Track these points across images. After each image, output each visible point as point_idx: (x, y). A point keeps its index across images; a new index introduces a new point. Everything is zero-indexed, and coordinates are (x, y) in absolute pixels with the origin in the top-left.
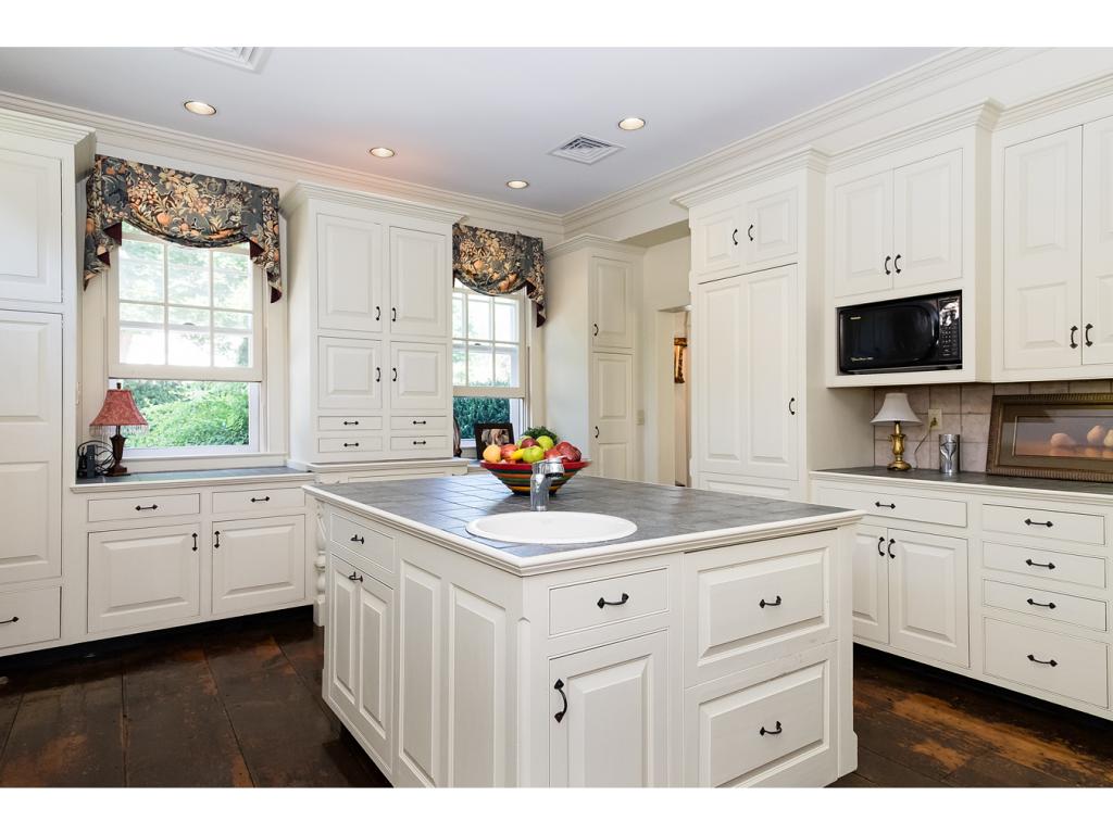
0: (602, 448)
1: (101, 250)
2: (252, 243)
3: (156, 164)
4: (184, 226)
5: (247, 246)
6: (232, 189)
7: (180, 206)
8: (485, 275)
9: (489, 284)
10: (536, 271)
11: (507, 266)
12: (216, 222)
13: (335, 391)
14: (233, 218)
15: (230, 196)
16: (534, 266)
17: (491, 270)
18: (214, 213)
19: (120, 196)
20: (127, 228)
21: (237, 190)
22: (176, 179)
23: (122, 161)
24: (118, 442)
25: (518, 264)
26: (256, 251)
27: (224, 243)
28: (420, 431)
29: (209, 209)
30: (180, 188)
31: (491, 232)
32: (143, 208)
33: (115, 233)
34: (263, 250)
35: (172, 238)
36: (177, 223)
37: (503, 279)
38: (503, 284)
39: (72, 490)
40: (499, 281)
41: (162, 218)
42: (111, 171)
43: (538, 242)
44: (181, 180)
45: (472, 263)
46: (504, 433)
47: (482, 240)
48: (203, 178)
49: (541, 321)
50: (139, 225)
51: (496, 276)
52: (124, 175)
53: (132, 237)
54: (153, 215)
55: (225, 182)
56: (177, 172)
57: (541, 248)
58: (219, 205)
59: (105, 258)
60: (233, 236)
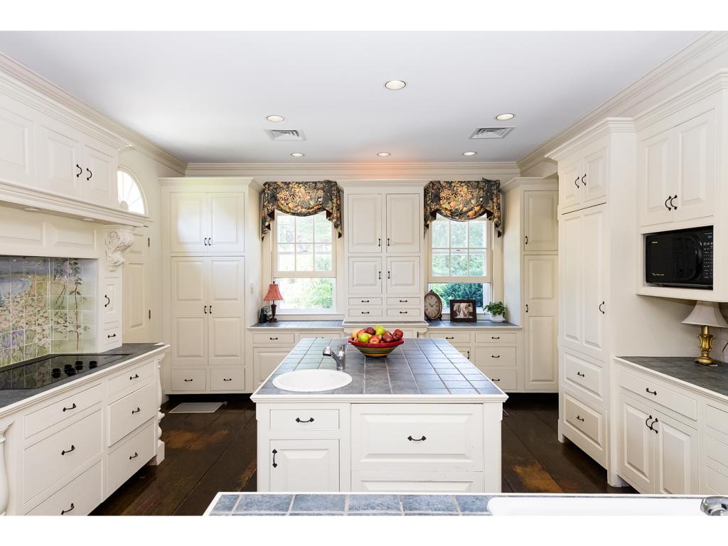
0: (532, 319)
1: (267, 224)
2: (327, 211)
3: (288, 181)
4: (299, 207)
5: (325, 212)
6: (319, 185)
7: (297, 198)
8: (457, 209)
9: (460, 214)
10: (493, 202)
11: (473, 202)
12: (312, 203)
13: (357, 285)
14: (319, 200)
15: (318, 189)
16: (492, 199)
17: (461, 206)
18: (311, 199)
19: (274, 199)
20: (276, 211)
21: (322, 186)
22: (296, 186)
23: (275, 183)
24: (274, 307)
25: (481, 199)
26: (329, 215)
27: (315, 212)
28: (403, 307)
29: (309, 197)
30: (297, 190)
31: (462, 182)
32: (283, 202)
33: (272, 215)
34: (332, 214)
35: (293, 214)
36: (296, 206)
37: (471, 210)
38: (470, 213)
39: (248, 329)
40: (467, 212)
41: (290, 205)
42: (271, 188)
43: (497, 183)
44: (298, 186)
45: (449, 203)
46: (469, 306)
47: (455, 188)
48: (307, 183)
49: (500, 234)
50: (281, 210)
51: (465, 209)
52: (276, 189)
53: (279, 215)
54: (287, 204)
55: (316, 183)
56: (296, 183)
57: (498, 187)
58: (313, 195)
59: (268, 227)
60: (319, 209)
